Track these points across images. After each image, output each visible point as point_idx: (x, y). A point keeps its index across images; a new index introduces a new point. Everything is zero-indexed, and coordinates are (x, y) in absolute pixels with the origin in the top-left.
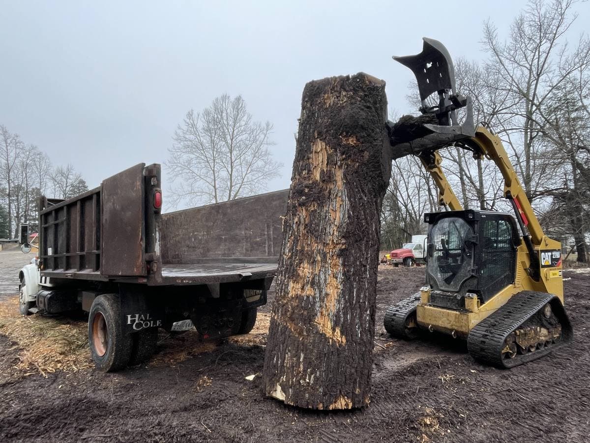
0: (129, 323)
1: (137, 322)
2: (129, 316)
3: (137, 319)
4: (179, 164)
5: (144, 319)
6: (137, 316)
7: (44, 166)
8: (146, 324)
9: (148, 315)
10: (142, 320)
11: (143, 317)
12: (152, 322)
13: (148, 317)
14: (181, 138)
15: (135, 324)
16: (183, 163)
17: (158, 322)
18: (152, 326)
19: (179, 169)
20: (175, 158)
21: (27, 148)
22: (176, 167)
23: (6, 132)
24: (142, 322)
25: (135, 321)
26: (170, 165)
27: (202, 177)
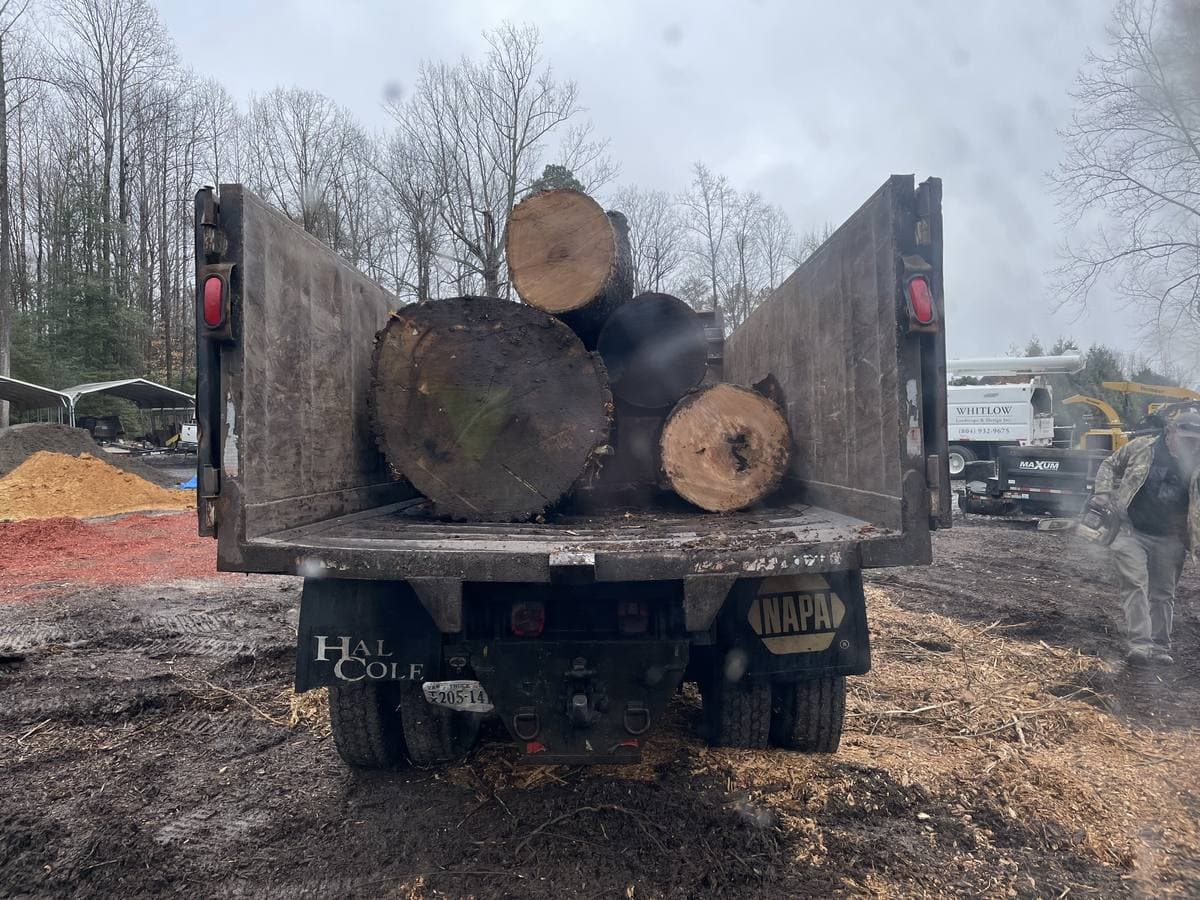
0: (321, 657)
1: (345, 657)
2: (322, 640)
3: (345, 649)
4: (1093, 171)
5: (367, 653)
6: (346, 641)
7: (777, 238)
8: (377, 670)
9: (381, 642)
10: (361, 654)
11: (364, 648)
12: (394, 665)
13: (380, 651)
14: (1095, 87)
15: (341, 662)
16: (1105, 164)
17: (413, 667)
18: (394, 676)
19: (1098, 181)
20: (1082, 153)
21: (742, 202)
22: (1083, 179)
23: (706, 175)
24: (363, 661)
25: (339, 654)
26: (1066, 176)
27: (1170, 195)
